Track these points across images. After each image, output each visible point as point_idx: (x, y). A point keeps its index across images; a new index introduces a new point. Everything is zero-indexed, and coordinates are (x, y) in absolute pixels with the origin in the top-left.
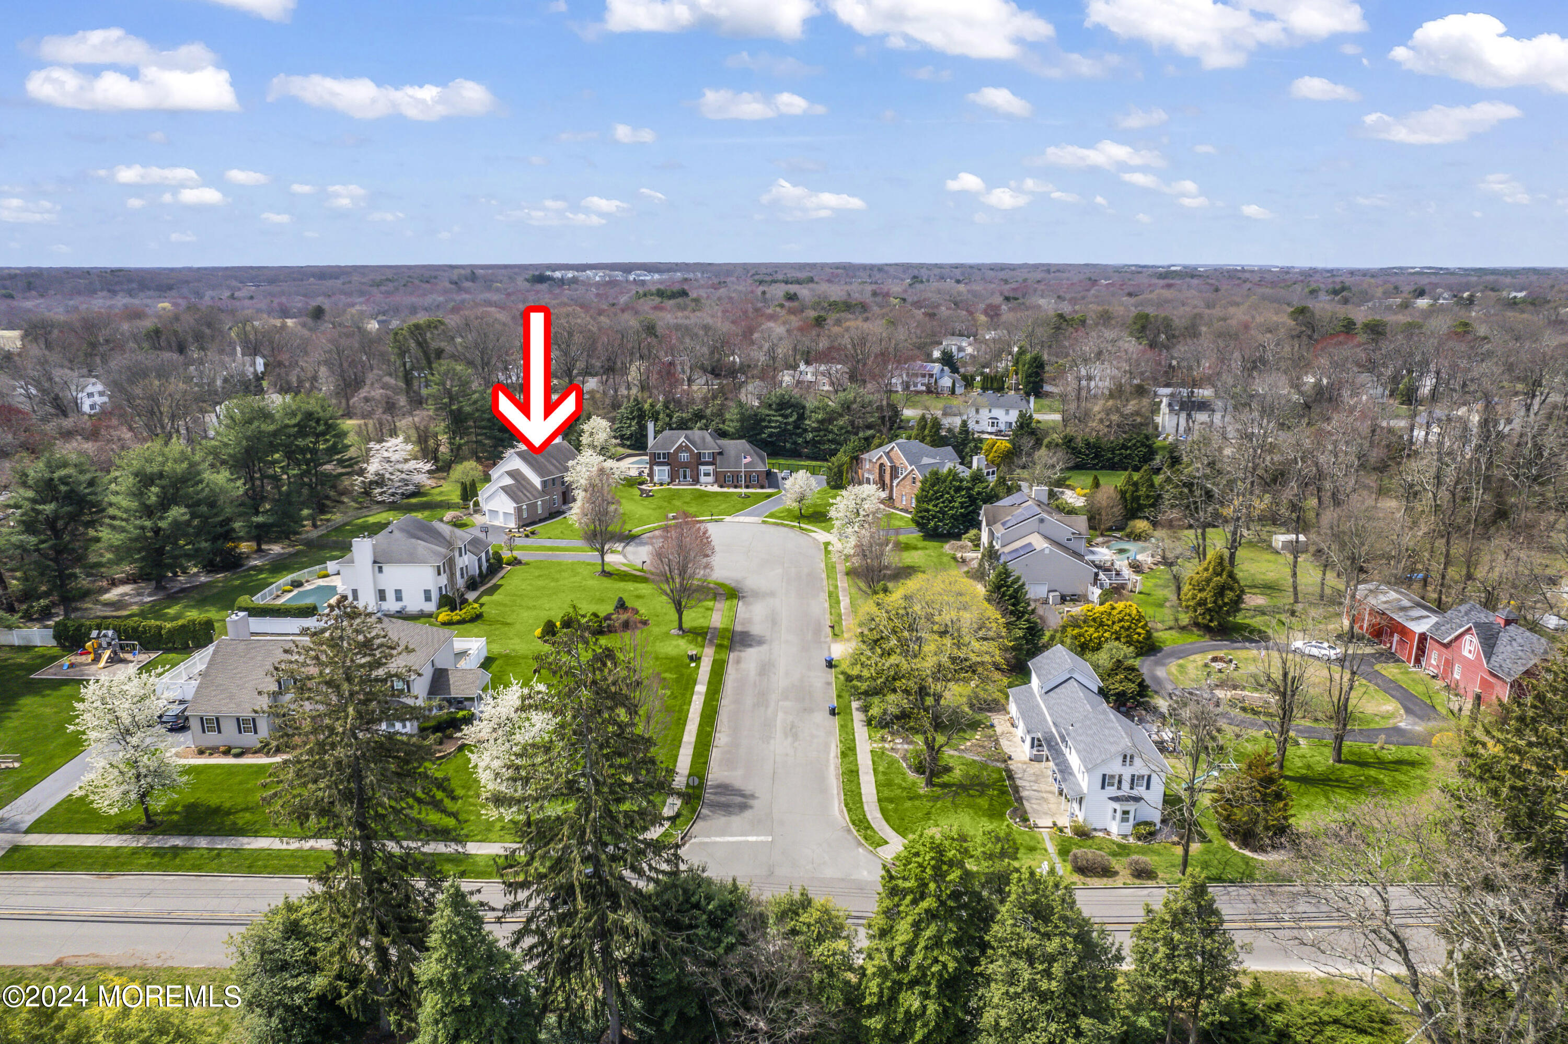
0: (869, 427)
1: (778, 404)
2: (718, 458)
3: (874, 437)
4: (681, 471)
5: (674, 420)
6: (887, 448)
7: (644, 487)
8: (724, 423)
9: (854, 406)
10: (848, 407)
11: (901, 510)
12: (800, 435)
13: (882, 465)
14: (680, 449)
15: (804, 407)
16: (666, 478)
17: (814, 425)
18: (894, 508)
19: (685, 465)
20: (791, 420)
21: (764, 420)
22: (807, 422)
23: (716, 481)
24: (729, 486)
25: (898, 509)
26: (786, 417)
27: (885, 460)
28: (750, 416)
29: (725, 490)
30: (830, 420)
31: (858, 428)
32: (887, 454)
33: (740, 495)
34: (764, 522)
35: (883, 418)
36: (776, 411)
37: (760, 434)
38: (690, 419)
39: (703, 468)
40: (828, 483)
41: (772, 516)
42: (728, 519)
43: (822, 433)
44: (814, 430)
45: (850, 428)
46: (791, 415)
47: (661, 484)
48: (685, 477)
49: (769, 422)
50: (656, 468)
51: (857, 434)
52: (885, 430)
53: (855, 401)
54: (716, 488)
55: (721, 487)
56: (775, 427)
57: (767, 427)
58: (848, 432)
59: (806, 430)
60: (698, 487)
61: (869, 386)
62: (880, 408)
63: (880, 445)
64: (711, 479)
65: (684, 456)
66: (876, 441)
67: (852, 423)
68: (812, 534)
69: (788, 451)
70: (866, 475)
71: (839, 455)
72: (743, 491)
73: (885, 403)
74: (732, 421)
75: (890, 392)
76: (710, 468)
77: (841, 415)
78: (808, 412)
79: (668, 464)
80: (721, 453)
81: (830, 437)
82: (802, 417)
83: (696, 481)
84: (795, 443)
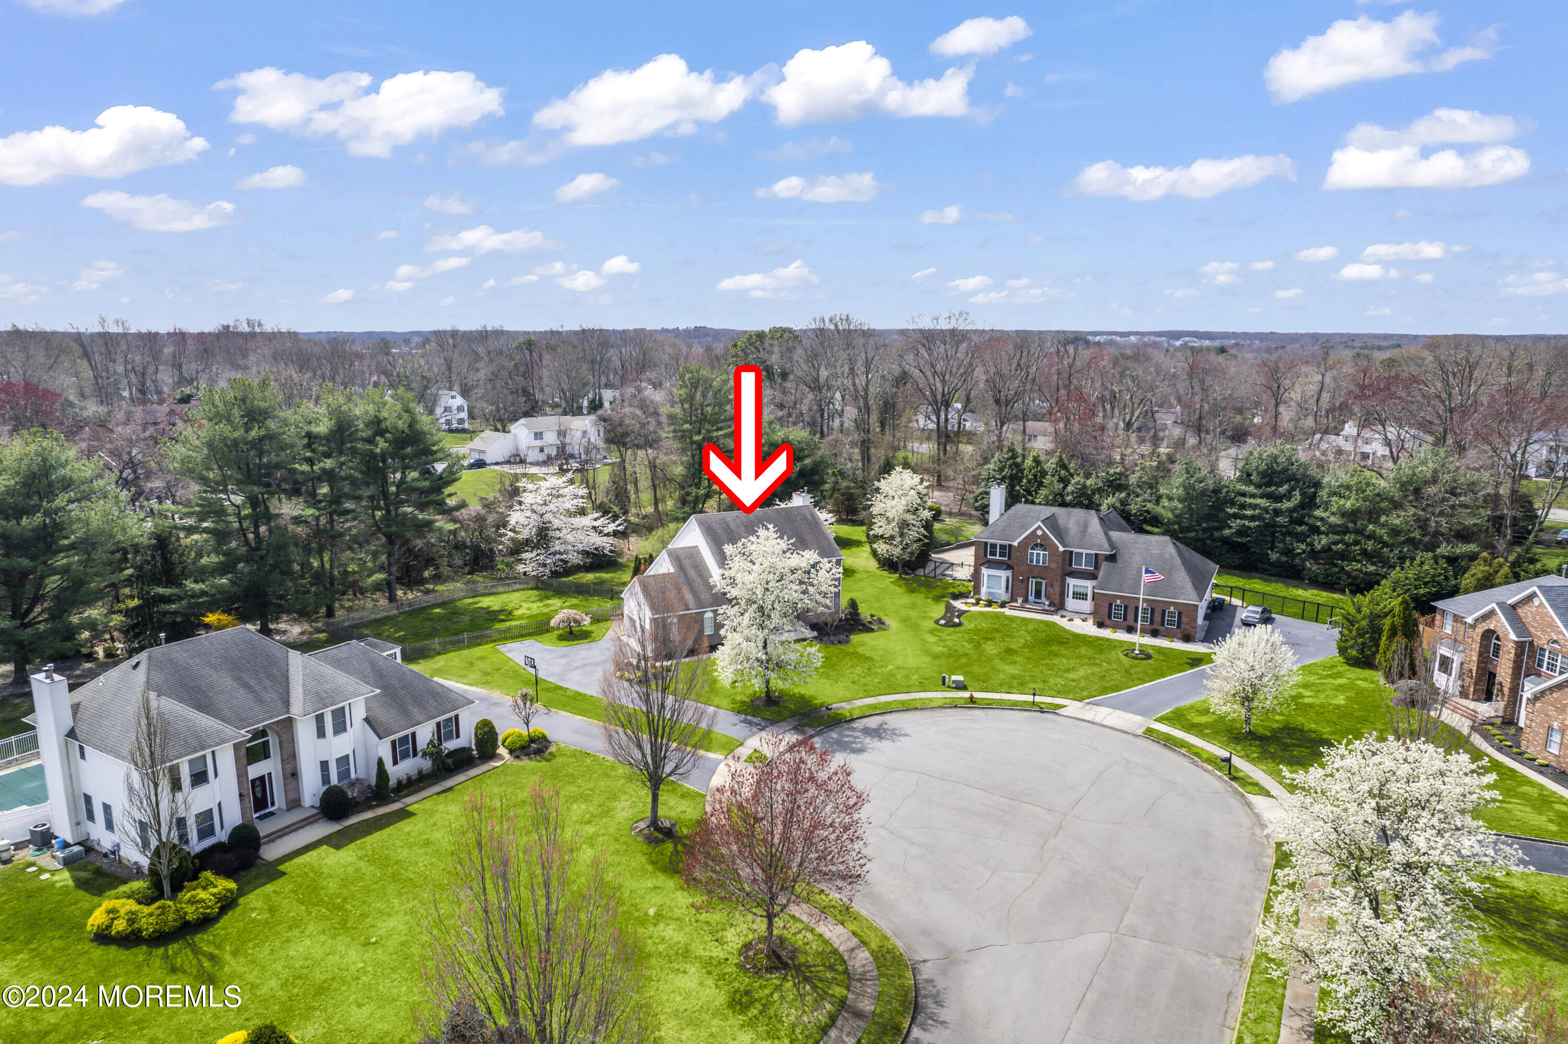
0: (1464, 535)
1: (1263, 474)
2: (1105, 566)
3: (1473, 557)
4: (1032, 583)
5: (1070, 488)
6: (1513, 593)
7: (959, 604)
8: (1157, 502)
9: (1431, 490)
10: (1417, 491)
11: (1543, 769)
12: (1300, 538)
13: (1489, 634)
14: (1034, 542)
15: (1317, 485)
16: (1001, 593)
17: (1333, 520)
18: (1519, 756)
19: (1041, 572)
20: (1287, 505)
21: (1232, 503)
22: (1318, 513)
23: (1095, 613)
24: (1115, 627)
25: (1530, 762)
26: (1278, 499)
27: (1501, 623)
28: (1204, 493)
29: (1106, 633)
30: (1373, 515)
31: (1437, 534)
32: (1512, 611)
33: (1129, 651)
34: (1149, 733)
35: (1497, 521)
36: (1258, 486)
37: (1220, 529)
38: (1099, 490)
39: (1073, 583)
40: (1342, 651)
41: (1178, 718)
42: (1072, 707)
43: (1350, 538)
44: (1333, 529)
45: (1416, 534)
46: (1288, 496)
47: (990, 603)
48: (1038, 595)
49: (1243, 506)
50: (985, 571)
51: (1431, 547)
52: (1501, 545)
53: (1434, 480)
54: (1089, 628)
55: (1101, 625)
56: (1252, 518)
57: (1235, 516)
58: (1411, 541)
59: (1315, 530)
60: (1055, 618)
61: (1471, 453)
62: (1494, 499)
63: (1486, 583)
64: (1087, 606)
65: (1038, 556)
66: (1478, 569)
67: (1423, 524)
68: (1258, 801)
69: (1273, 565)
70: (1444, 651)
71: (1376, 593)
72: (1139, 640)
73: (1504, 491)
74: (1170, 499)
75: (1518, 473)
76: (1088, 585)
77: (1397, 505)
78: (1323, 494)
79: (1009, 567)
80: (1112, 558)
81: (1370, 545)
82: (1310, 502)
83: (1058, 606)
84: (1288, 552)
